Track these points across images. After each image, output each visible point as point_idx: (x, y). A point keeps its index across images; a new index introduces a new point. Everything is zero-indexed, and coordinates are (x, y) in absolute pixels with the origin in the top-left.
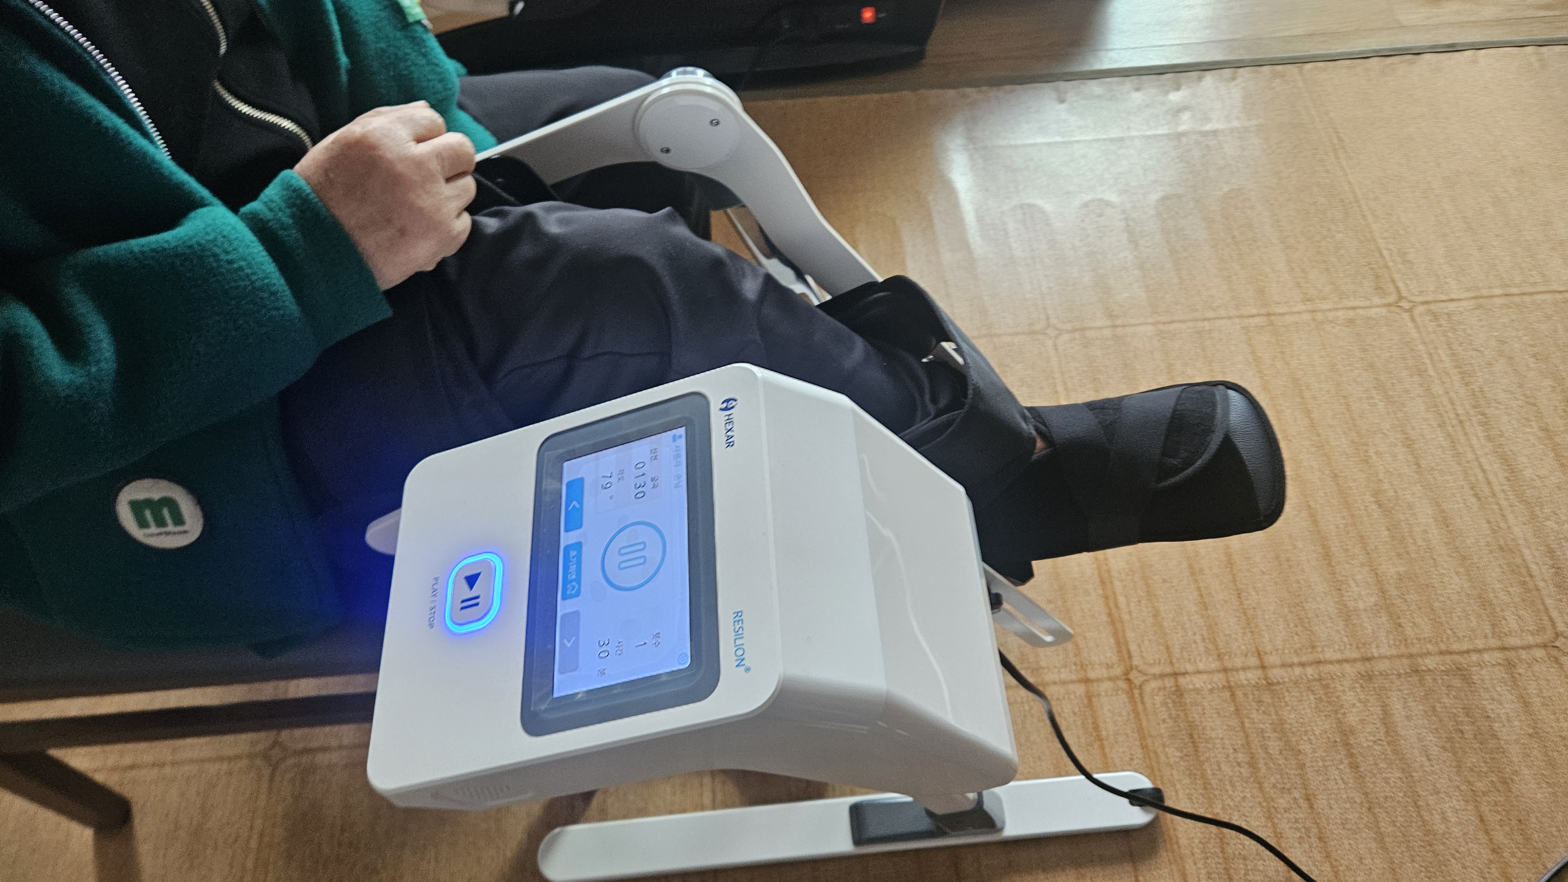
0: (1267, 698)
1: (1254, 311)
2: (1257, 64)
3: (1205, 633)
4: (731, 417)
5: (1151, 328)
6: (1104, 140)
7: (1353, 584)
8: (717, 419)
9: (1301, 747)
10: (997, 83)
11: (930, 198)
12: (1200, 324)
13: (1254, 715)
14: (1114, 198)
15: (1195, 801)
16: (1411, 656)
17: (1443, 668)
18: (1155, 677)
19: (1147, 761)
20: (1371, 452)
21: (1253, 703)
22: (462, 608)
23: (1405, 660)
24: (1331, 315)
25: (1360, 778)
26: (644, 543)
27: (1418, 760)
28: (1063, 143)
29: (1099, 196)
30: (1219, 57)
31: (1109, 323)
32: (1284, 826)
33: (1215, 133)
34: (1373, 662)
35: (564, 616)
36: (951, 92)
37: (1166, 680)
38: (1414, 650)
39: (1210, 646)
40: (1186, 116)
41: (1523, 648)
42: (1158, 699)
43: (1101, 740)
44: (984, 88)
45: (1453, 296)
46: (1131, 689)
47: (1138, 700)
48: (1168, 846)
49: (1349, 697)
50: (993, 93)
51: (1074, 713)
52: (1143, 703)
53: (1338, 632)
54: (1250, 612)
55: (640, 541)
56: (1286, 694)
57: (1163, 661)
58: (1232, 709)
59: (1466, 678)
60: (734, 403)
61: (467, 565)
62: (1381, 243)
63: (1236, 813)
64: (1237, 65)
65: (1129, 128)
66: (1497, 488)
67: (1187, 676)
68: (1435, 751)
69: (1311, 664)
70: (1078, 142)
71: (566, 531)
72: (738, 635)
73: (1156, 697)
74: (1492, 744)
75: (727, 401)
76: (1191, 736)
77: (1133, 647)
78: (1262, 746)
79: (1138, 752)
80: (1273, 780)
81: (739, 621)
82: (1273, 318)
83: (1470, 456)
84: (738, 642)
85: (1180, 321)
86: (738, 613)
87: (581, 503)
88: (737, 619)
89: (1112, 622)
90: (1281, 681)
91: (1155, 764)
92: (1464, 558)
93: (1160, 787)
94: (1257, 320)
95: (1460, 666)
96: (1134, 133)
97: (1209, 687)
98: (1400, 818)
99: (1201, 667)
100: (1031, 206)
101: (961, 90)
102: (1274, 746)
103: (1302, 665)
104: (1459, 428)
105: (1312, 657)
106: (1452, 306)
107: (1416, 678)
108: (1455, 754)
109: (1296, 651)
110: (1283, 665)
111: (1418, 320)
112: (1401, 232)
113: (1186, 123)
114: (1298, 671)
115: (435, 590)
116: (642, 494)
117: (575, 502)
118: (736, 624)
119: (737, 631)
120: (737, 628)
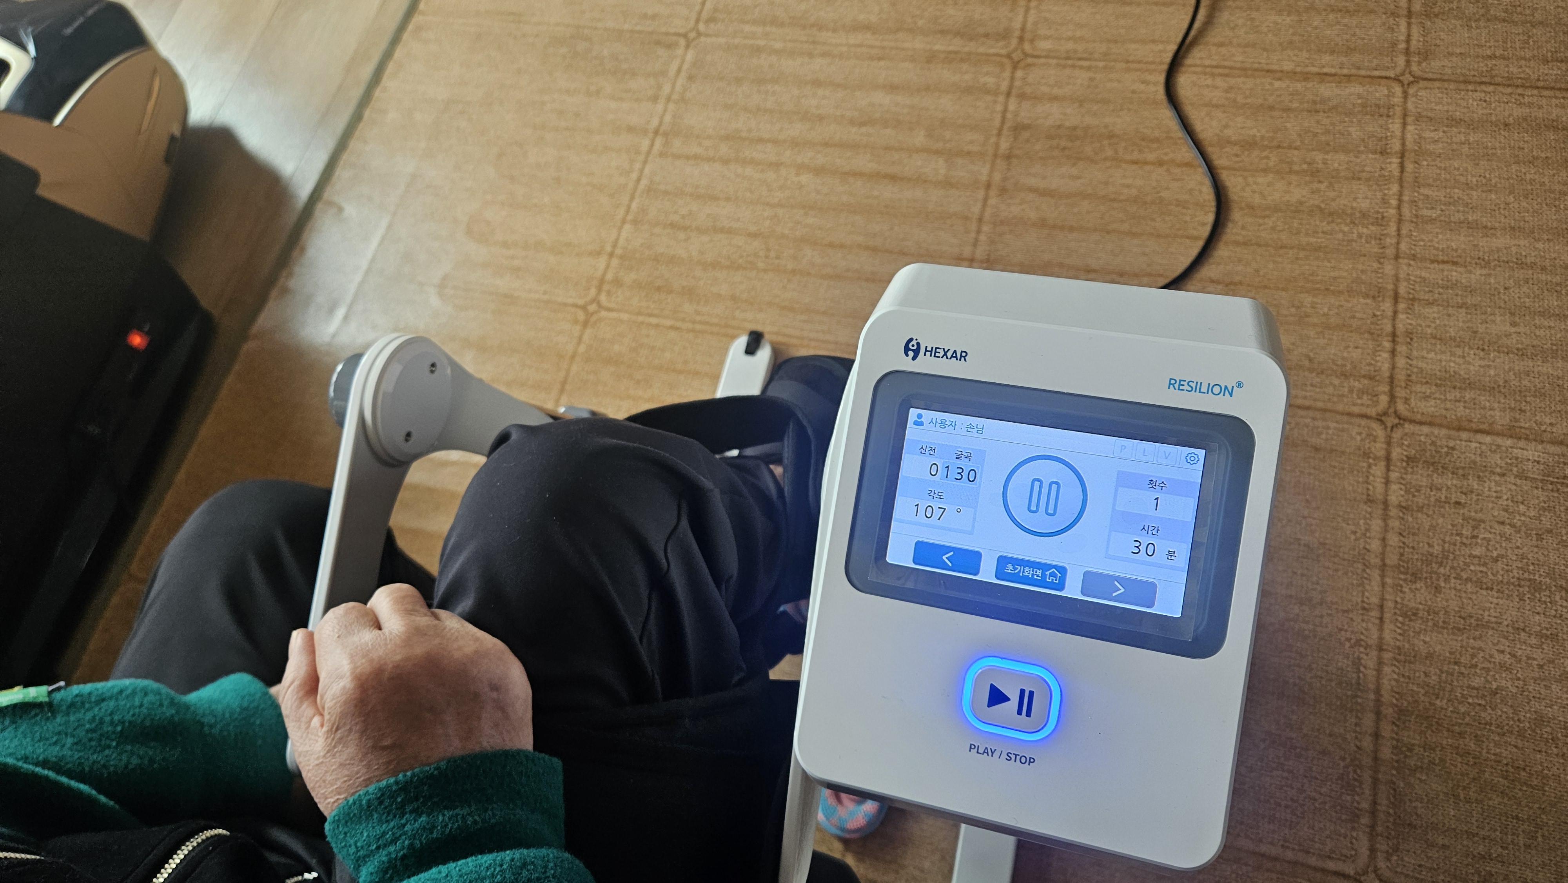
1: (647, 142)
4: (929, 349)
5: (626, 226)
7: (923, 170)
12: (641, 187)
14: (474, 206)
16: (994, 156)
17: (1011, 139)
20: (814, 111)
23: (997, 161)
24: (678, 89)
25: (1082, 229)
26: (1033, 482)
27: (1077, 185)
29: (465, 218)
31: (605, 257)
34: (992, 183)
35: (1083, 592)
38: (990, 152)
41: (1012, 82)
49: (1016, 210)
50: (293, 268)
53: (960, 196)
55: (1029, 487)
60: (914, 342)
61: (971, 701)
62: (627, 26)
66: (879, 43)
68: (1074, 171)
69: (979, 226)
72: (1195, 387)
74: (1079, 133)
75: (907, 350)
81: (1180, 385)
82: (660, 131)
83: (845, 49)
84: (1204, 389)
86: (1170, 384)
87: (949, 550)
88: (1177, 386)
92: (928, 88)
94: (657, 143)
95: (1013, 128)
98: (1120, 215)
103: (978, 232)
104: (818, 46)
105: (974, 223)
107: (1014, 159)
108: (1080, 159)
109: (965, 232)
111: (710, 32)
114: (982, 237)
115: (986, 751)
116: (972, 473)
117: (944, 558)
118: (1181, 387)
119: (1190, 389)
120: (1187, 387)
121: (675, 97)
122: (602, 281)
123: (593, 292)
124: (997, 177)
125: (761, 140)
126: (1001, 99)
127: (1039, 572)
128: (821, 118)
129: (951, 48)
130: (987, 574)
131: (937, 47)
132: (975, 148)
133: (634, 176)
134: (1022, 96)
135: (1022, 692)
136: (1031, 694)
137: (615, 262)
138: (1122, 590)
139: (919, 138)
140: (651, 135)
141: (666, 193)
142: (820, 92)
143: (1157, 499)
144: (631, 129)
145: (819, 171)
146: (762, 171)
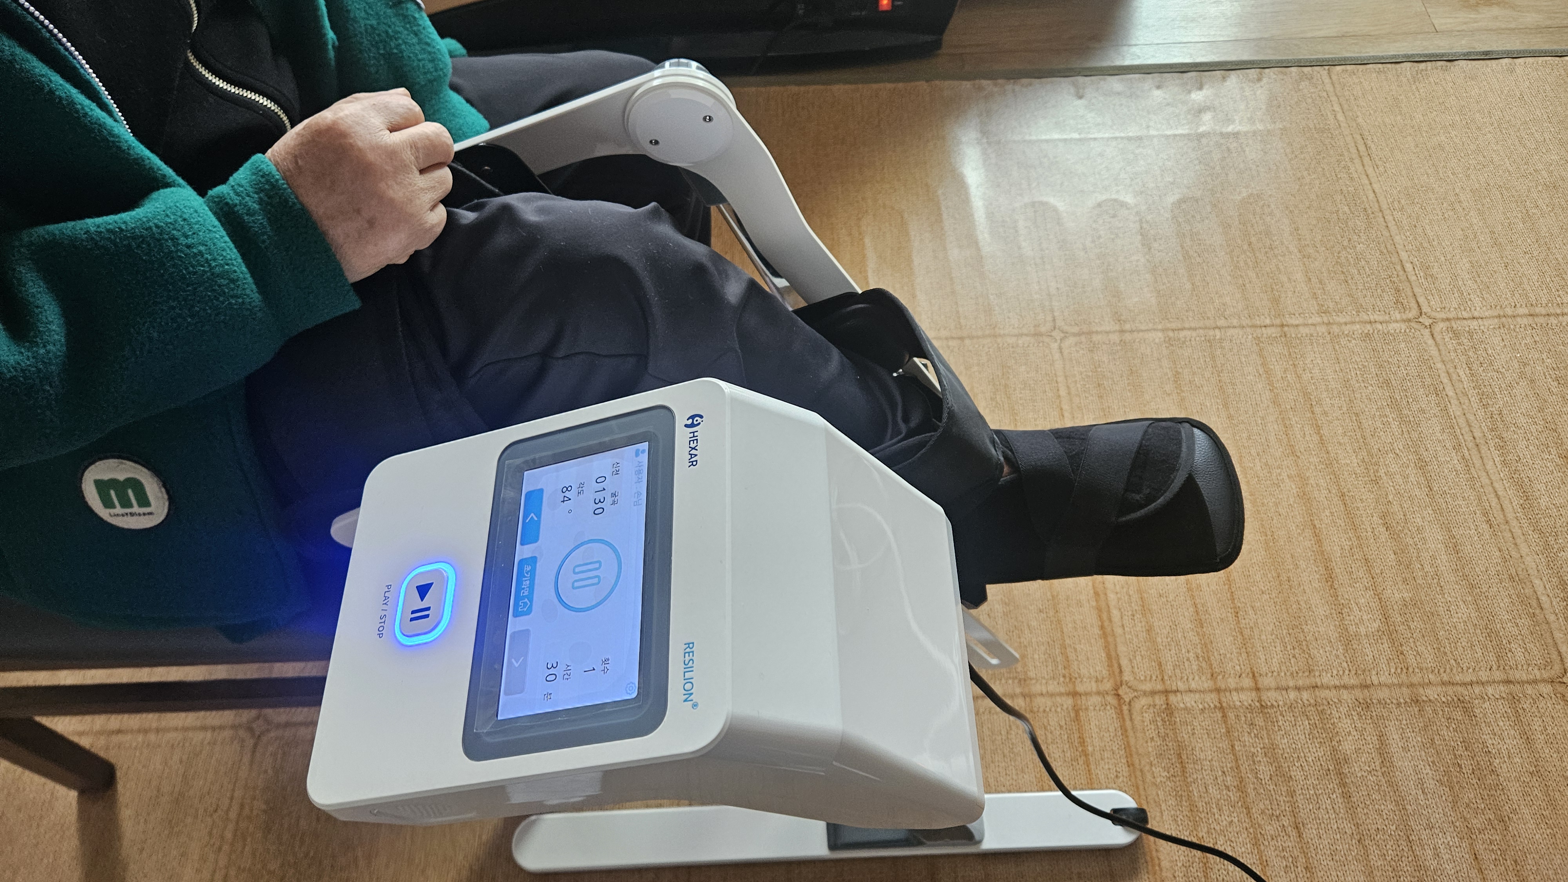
0: (1260, 721)
1: (1268, 322)
2: (1284, 65)
3: (1199, 651)
4: (696, 434)
5: (1160, 334)
6: (1122, 138)
7: (1355, 608)
8: (682, 436)
9: (1292, 773)
10: (1014, 76)
11: (940, 192)
12: (1211, 333)
13: (1246, 738)
14: (1129, 199)
15: (1179, 823)
16: (1412, 685)
17: (1444, 699)
18: (1145, 693)
19: (1133, 780)
20: (1382, 473)
21: (1245, 726)
22: (412, 620)
23: (1405, 690)
24: (1347, 329)
25: (1351, 809)
26: (599, 562)
27: (1414, 793)
28: (1080, 140)
29: (1114, 197)
30: (1245, 57)
31: (1117, 327)
32: (1270, 853)
33: (1236, 135)
34: (1372, 690)
35: (514, 634)
36: (967, 85)
37: (1157, 697)
38: (1415, 680)
39: (1204, 665)
40: (1207, 117)
41: (1528, 682)
42: (1148, 716)
43: (1086, 755)
44: (1000, 81)
45: (1476, 314)
46: (1120, 705)
47: (1127, 718)
48: (1150, 867)
49: (1345, 725)
50: (1009, 87)
51: (1061, 727)
52: (1131, 719)
53: (1337, 656)
54: (1247, 632)
55: (595, 560)
56: (1280, 718)
57: (1154, 678)
58: (1223, 730)
59: (1468, 711)
60: (699, 420)
61: (421, 573)
62: (1404, 255)
63: (1222, 838)
64: (1263, 65)
65: (1148, 127)
66: (1510, 516)
67: (1178, 694)
68: (1430, 784)
69: (1306, 688)
70: (1095, 139)
71: (522, 544)
72: (688, 667)
73: (1144, 714)
74: (1490, 780)
75: (692, 417)
76: (1179, 756)
77: (1124, 662)
78: (1252, 770)
79: (1125, 771)
80: (1262, 806)
81: (689, 653)
82: (1286, 329)
83: (1485, 480)
84: (688, 675)
85: (1190, 329)
86: (689, 644)
87: (539, 516)
88: (688, 650)
89: (1105, 635)
90: (1275, 703)
91: (1140, 783)
92: (1472, 586)
93: (1145, 807)
94: (1270, 331)
95: (1461, 698)
96: (1153, 132)
97: (1201, 706)
98: (1390, 852)
99: (1193, 685)
100: (1042, 203)
101: (977, 81)
102: (1265, 770)
103: (1298, 689)
104: (1474, 452)
105: (1308, 682)
106: (1474, 324)
107: (1416, 709)
108: (1451, 788)
109: (1292, 674)
110: (1278, 688)
111: (1438, 337)
112: (1425, 245)
113: (1207, 123)
114: (1292, 695)
115: (386, 598)
116: (601, 510)
117: (532, 515)
118: (687, 655)
119: (686, 663)
120: (687, 658)
121: (1335, 329)
122: (1090, 333)
123: (1076, 329)
124: (1383, 694)
125: (1318, 428)
126: (1498, 675)
127: (526, 593)
128: (1376, 481)
129: (1544, 599)
130: (522, 552)
131: (1537, 582)
132: (1412, 660)
133: (1221, 322)
134: (1513, 699)
135: (428, 609)
136: (427, 616)
137: (1115, 337)
138: (517, 665)
139: (1396, 594)
140: (1278, 322)
141: (1213, 358)
142: (1411, 471)
143: (594, 669)
144: (1276, 301)
145: (1304, 497)
146: (1280, 441)
